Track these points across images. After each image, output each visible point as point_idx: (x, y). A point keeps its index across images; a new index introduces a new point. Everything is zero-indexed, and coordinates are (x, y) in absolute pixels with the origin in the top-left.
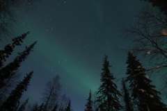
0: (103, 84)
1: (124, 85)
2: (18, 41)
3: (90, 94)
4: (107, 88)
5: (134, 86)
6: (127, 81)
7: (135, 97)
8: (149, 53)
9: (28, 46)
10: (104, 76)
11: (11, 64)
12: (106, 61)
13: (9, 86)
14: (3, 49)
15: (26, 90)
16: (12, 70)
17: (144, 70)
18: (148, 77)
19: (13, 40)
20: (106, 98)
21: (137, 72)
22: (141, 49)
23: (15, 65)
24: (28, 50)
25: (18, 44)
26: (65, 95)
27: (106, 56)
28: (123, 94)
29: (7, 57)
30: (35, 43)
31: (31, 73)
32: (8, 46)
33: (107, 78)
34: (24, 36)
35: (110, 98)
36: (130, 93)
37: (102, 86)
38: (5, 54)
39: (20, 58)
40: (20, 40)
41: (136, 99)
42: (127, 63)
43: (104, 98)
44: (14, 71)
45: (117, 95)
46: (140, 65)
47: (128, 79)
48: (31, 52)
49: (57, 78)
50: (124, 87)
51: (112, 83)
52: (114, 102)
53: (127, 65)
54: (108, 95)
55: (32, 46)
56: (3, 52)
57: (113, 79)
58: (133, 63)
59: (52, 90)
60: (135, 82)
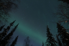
0: (48, 38)
1: (58, 38)
2: (12, 24)
3: (43, 43)
4: (50, 40)
5: (62, 37)
6: (58, 36)
7: (64, 43)
8: (66, 22)
9: (16, 26)
10: (48, 35)
11: (10, 34)
12: (48, 28)
13: (9, 43)
14: (7, 28)
15: (16, 44)
16: (10, 36)
17: (65, 30)
18: (68, 33)
19: (10, 24)
20: (50, 45)
21: (62, 31)
22: (62, 20)
23: (11, 34)
24: (16, 27)
25: (12, 25)
26: (32, 45)
27: (47, 26)
28: (58, 42)
29: (8, 31)
30: (18, 24)
31: (18, 37)
32: (8, 27)
33: (49, 35)
34: (14, 22)
36: (61, 41)
37: (47, 39)
38: (7, 30)
39: (13, 31)
40: (13, 24)
41: (65, 44)
42: (57, 28)
43: (49, 45)
44: (11, 36)
45: (55, 43)
46: (63, 28)
47: (59, 35)
48: (17, 28)
49: (28, 37)
50: (58, 39)
51: (52, 37)
54: (51, 43)
55: (17, 26)
56: (7, 29)
57: (52, 35)
58: (60, 27)
59: (26, 43)
60: (62, 36)
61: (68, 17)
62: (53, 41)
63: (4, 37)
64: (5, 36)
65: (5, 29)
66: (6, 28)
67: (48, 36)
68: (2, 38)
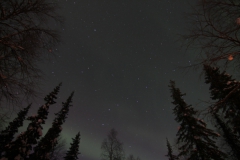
0: (182, 125)
1: (216, 117)
2: (51, 99)
4: (190, 129)
6: (217, 110)
8: (231, 59)
9: (65, 101)
10: (179, 113)
11: (50, 130)
12: (174, 89)
14: (37, 115)
16: (53, 139)
19: (45, 99)
20: (194, 146)
23: (55, 131)
24: (66, 106)
25: (53, 103)
27: (173, 82)
29: (43, 123)
30: (72, 95)
31: (78, 136)
32: (41, 109)
33: (185, 114)
34: (56, 90)
35: (200, 145)
37: (181, 129)
38: (40, 120)
39: (59, 119)
40: (54, 97)
42: (207, 82)
43: (191, 147)
44: (56, 139)
45: (211, 138)
46: (228, 79)
47: (219, 106)
48: (70, 108)
49: (113, 133)
51: (194, 120)
52: (209, 149)
53: (209, 85)
54: (196, 141)
55: (69, 100)
56: (37, 118)
57: (194, 113)
58: (216, 80)
59: (111, 154)
60: (231, 108)
61: (234, 38)
62: (200, 134)
63: (34, 146)
64: (35, 142)
65: (31, 118)
66: (34, 116)
67: (179, 118)
68: (27, 151)
